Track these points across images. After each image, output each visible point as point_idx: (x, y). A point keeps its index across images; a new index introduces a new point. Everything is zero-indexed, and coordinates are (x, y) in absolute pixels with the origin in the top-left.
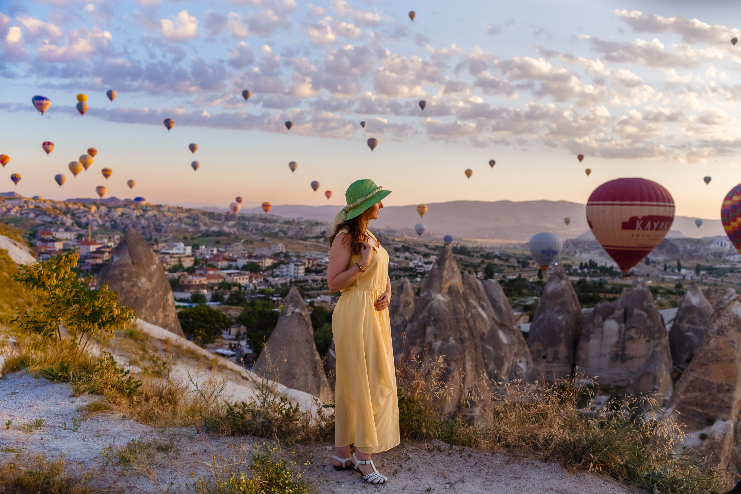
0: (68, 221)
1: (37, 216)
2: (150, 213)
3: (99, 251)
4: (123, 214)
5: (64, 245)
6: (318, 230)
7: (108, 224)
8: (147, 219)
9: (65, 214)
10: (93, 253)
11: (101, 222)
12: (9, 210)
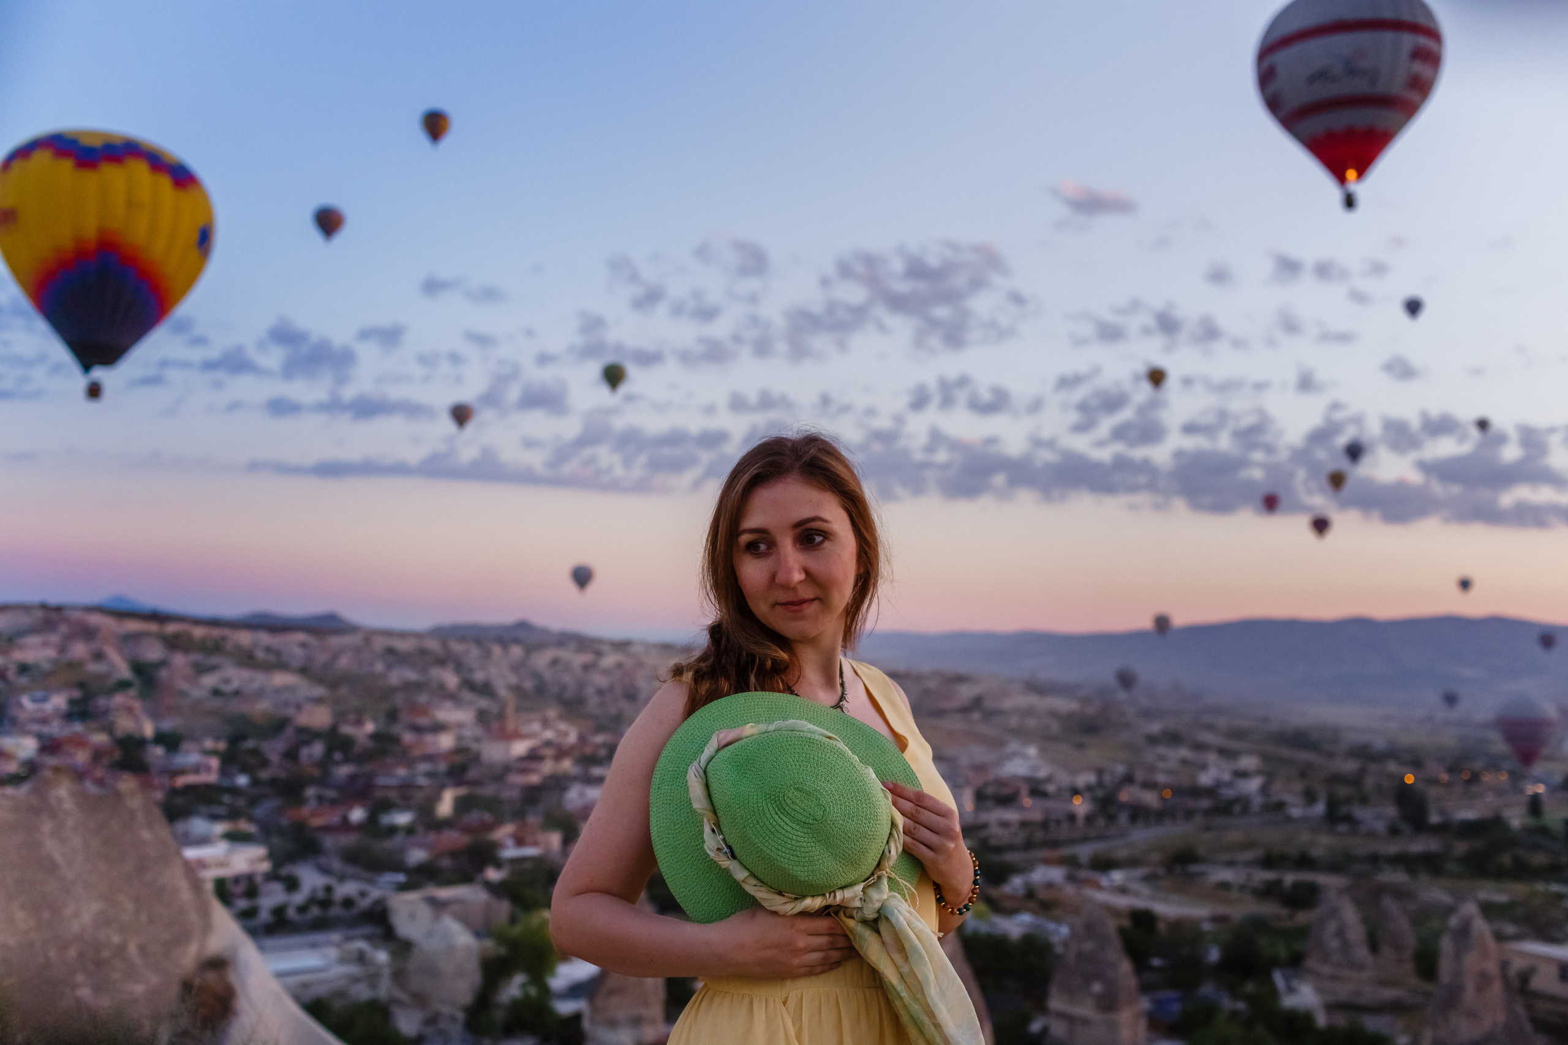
0: (451, 680)
1: (389, 666)
2: (610, 660)
3: (533, 756)
4: (555, 662)
5: (460, 738)
6: (966, 692)
7: (528, 685)
8: (606, 672)
9: (441, 662)
10: (522, 759)
11: (513, 679)
12: (335, 657)
